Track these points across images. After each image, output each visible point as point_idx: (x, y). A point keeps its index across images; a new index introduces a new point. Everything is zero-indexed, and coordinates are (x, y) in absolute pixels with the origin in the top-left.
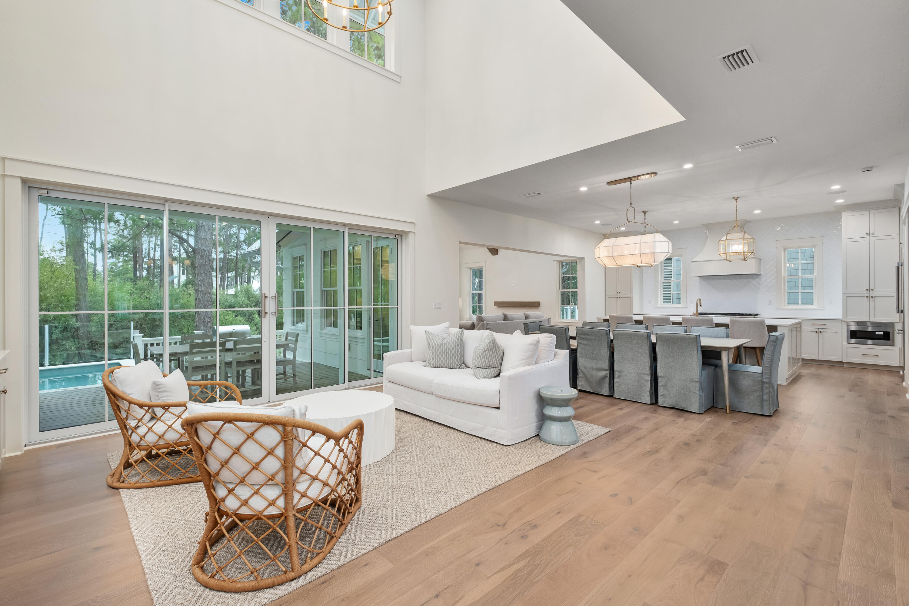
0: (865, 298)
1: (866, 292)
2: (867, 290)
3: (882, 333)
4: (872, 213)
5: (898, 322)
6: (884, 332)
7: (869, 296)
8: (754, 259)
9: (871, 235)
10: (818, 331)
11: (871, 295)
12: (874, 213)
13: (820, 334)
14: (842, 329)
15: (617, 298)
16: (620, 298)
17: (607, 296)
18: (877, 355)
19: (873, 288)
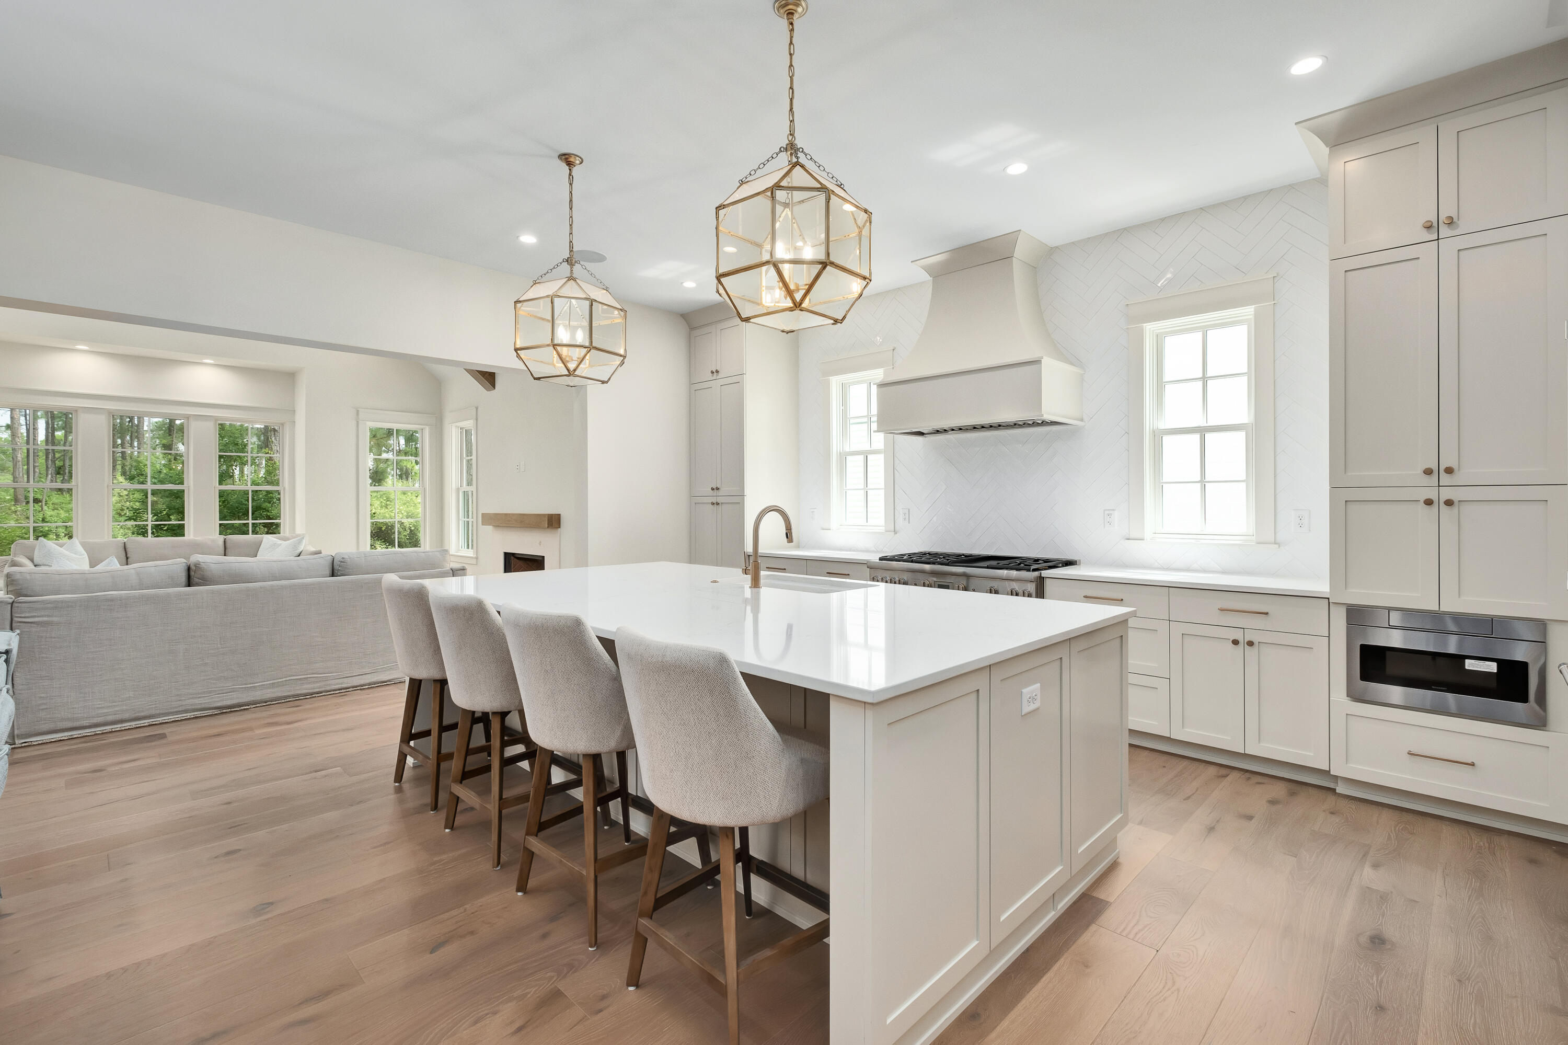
0: (1421, 508)
1: (1426, 480)
2: (1428, 472)
3: (1492, 667)
4: (1449, 128)
6: (1500, 662)
7: (1435, 499)
9: (1445, 231)
10: (1241, 640)
11: (1446, 494)
12: (1458, 132)
13: (1251, 652)
14: (1329, 637)
15: (713, 504)
16: (718, 504)
17: (694, 501)
18: (1469, 762)
19: (1453, 464)
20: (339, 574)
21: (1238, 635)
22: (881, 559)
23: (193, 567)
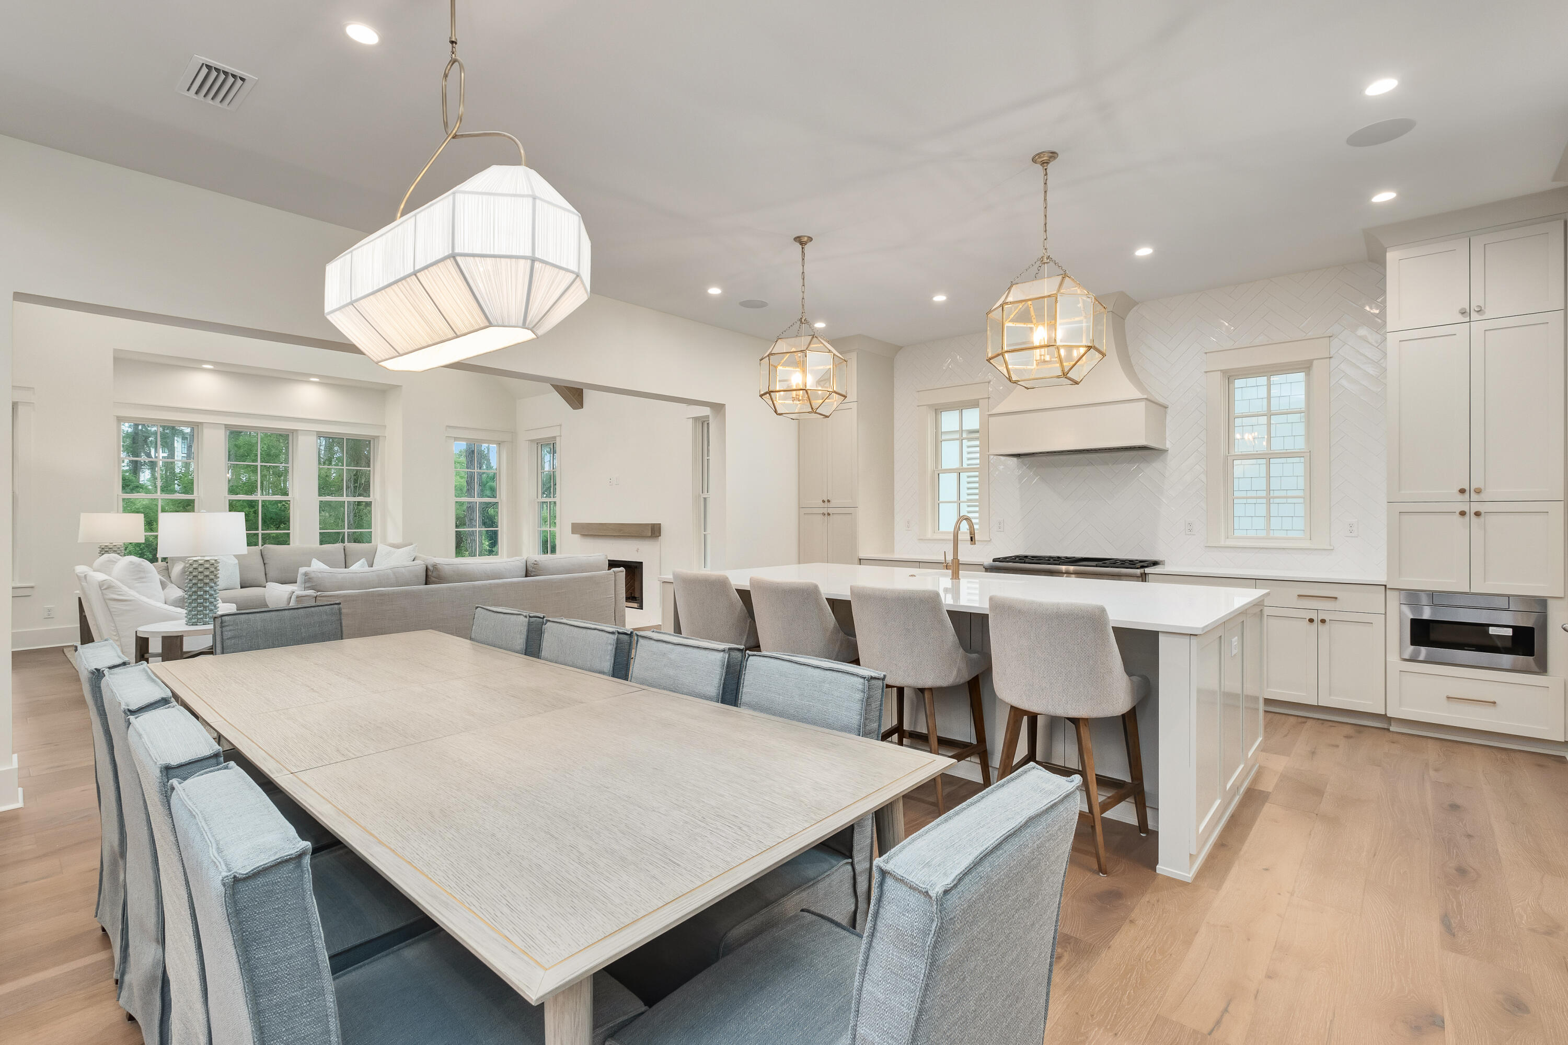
0: (1457, 517)
1: (1460, 497)
2: (1462, 491)
3: (1509, 632)
4: (1478, 241)
5: (1563, 596)
6: (1514, 628)
7: (1467, 511)
8: (1143, 404)
9: (1475, 316)
10: (1315, 619)
11: (1475, 507)
12: (1485, 245)
13: (1323, 629)
14: (1385, 614)
15: (824, 514)
16: (829, 514)
17: (803, 510)
18: (1492, 701)
19: (1481, 485)
20: (532, 574)
21: (1313, 615)
22: (994, 560)
23: (431, 568)
